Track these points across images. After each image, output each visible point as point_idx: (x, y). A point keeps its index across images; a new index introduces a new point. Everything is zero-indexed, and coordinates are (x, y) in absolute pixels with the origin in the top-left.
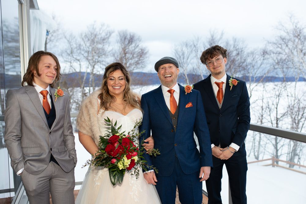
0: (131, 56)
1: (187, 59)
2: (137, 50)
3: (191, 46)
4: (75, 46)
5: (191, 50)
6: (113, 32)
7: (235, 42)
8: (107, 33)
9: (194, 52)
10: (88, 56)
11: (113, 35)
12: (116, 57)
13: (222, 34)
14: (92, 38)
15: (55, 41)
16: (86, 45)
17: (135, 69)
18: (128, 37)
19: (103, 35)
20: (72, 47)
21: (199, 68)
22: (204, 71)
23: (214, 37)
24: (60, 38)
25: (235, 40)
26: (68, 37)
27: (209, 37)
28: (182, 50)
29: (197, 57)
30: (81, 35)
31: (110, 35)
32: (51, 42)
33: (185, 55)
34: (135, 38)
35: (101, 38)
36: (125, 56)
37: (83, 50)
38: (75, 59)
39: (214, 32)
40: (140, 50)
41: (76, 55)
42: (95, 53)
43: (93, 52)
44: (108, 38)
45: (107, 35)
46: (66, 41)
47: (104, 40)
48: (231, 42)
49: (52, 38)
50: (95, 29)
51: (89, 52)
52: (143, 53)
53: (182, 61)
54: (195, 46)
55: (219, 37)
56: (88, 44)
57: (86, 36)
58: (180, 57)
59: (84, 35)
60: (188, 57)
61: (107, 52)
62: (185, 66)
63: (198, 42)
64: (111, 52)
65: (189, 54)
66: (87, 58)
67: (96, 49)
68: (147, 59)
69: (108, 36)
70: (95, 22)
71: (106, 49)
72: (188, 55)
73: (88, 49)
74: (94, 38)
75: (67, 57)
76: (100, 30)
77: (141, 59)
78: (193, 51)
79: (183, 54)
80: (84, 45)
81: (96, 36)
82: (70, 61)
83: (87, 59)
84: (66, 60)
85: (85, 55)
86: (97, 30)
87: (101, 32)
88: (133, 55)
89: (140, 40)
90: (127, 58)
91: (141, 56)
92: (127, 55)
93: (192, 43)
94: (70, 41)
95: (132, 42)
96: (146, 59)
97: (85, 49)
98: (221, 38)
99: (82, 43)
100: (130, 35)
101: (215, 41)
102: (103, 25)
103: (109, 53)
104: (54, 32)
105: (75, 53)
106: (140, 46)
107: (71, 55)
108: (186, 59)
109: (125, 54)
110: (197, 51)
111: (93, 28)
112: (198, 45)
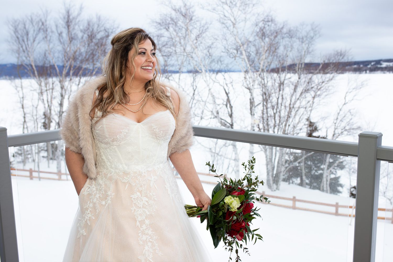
1: (34, 41)
3: (38, 23)
7: (99, 21)
9: (42, 32)
13: (81, 9)
23: (70, 13)
25: (99, 19)
27: (64, 11)
28: (25, 28)
33: (30, 35)
39: (70, 5)
54: (43, 24)
55: (76, 12)
60: (35, 38)
63: (47, 17)
65: (35, 33)
72: (34, 36)
79: (27, 34)
93: (38, 19)
98: (79, 15)
108: (32, 41)
110: (47, 31)
112: (48, 23)
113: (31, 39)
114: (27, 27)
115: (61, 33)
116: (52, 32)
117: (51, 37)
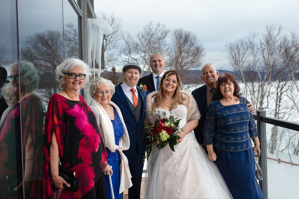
0: (186, 55)
2: (192, 48)
3: (247, 43)
4: (132, 46)
5: (247, 47)
6: (169, 32)
7: (294, 38)
8: (163, 32)
10: (145, 55)
11: (168, 34)
12: (171, 56)
13: (280, 30)
14: (149, 38)
15: (114, 42)
16: (143, 45)
17: (190, 67)
18: (184, 36)
19: (159, 34)
20: (130, 47)
21: (255, 65)
22: (260, 69)
23: (271, 33)
24: (119, 39)
25: (294, 36)
26: (126, 38)
27: (266, 33)
29: (253, 54)
30: (139, 35)
31: (166, 35)
32: (110, 44)
33: (241, 53)
34: (191, 37)
35: (157, 37)
36: (181, 54)
37: (140, 50)
38: (133, 59)
39: (271, 28)
40: (195, 49)
41: (134, 55)
42: (151, 52)
43: (150, 52)
44: (164, 38)
45: (162, 35)
46: (124, 41)
47: (160, 39)
48: (290, 38)
49: (112, 39)
50: (151, 29)
51: (146, 52)
52: (198, 51)
53: (238, 59)
54: (251, 43)
55: (276, 33)
56: (145, 45)
57: (143, 36)
58: (236, 55)
59: (141, 35)
60: (244, 55)
61: (163, 51)
62: (241, 64)
63: (254, 39)
64: (167, 52)
65: (244, 51)
66: (144, 57)
67: (153, 49)
68: (203, 57)
69: (164, 35)
70: (151, 22)
71: (162, 48)
72: (244, 53)
73: (145, 49)
74: (150, 38)
75: (125, 57)
76: (156, 31)
77: (196, 57)
78: (249, 48)
80: (141, 45)
81: (152, 36)
82: (128, 61)
83: (144, 59)
84: (124, 59)
85: (142, 55)
86: (154, 30)
87: (157, 32)
88: (189, 54)
89: (195, 39)
90: (183, 57)
91: (196, 55)
92: (183, 54)
93: (247, 40)
94: (128, 41)
95: (187, 41)
96: (201, 58)
97: (143, 49)
98: (278, 34)
99: (139, 43)
100: (185, 34)
101: (272, 37)
102: (159, 25)
103: (165, 53)
104: (113, 33)
105: (133, 53)
106: (195, 44)
107: (129, 55)
108: (242, 56)
109: (181, 53)
110: (254, 48)
111: (149, 29)
112: (254, 42)
113: (241, 55)
114: (239, 47)
115: (264, 49)
116: (258, 49)
117: (256, 52)
